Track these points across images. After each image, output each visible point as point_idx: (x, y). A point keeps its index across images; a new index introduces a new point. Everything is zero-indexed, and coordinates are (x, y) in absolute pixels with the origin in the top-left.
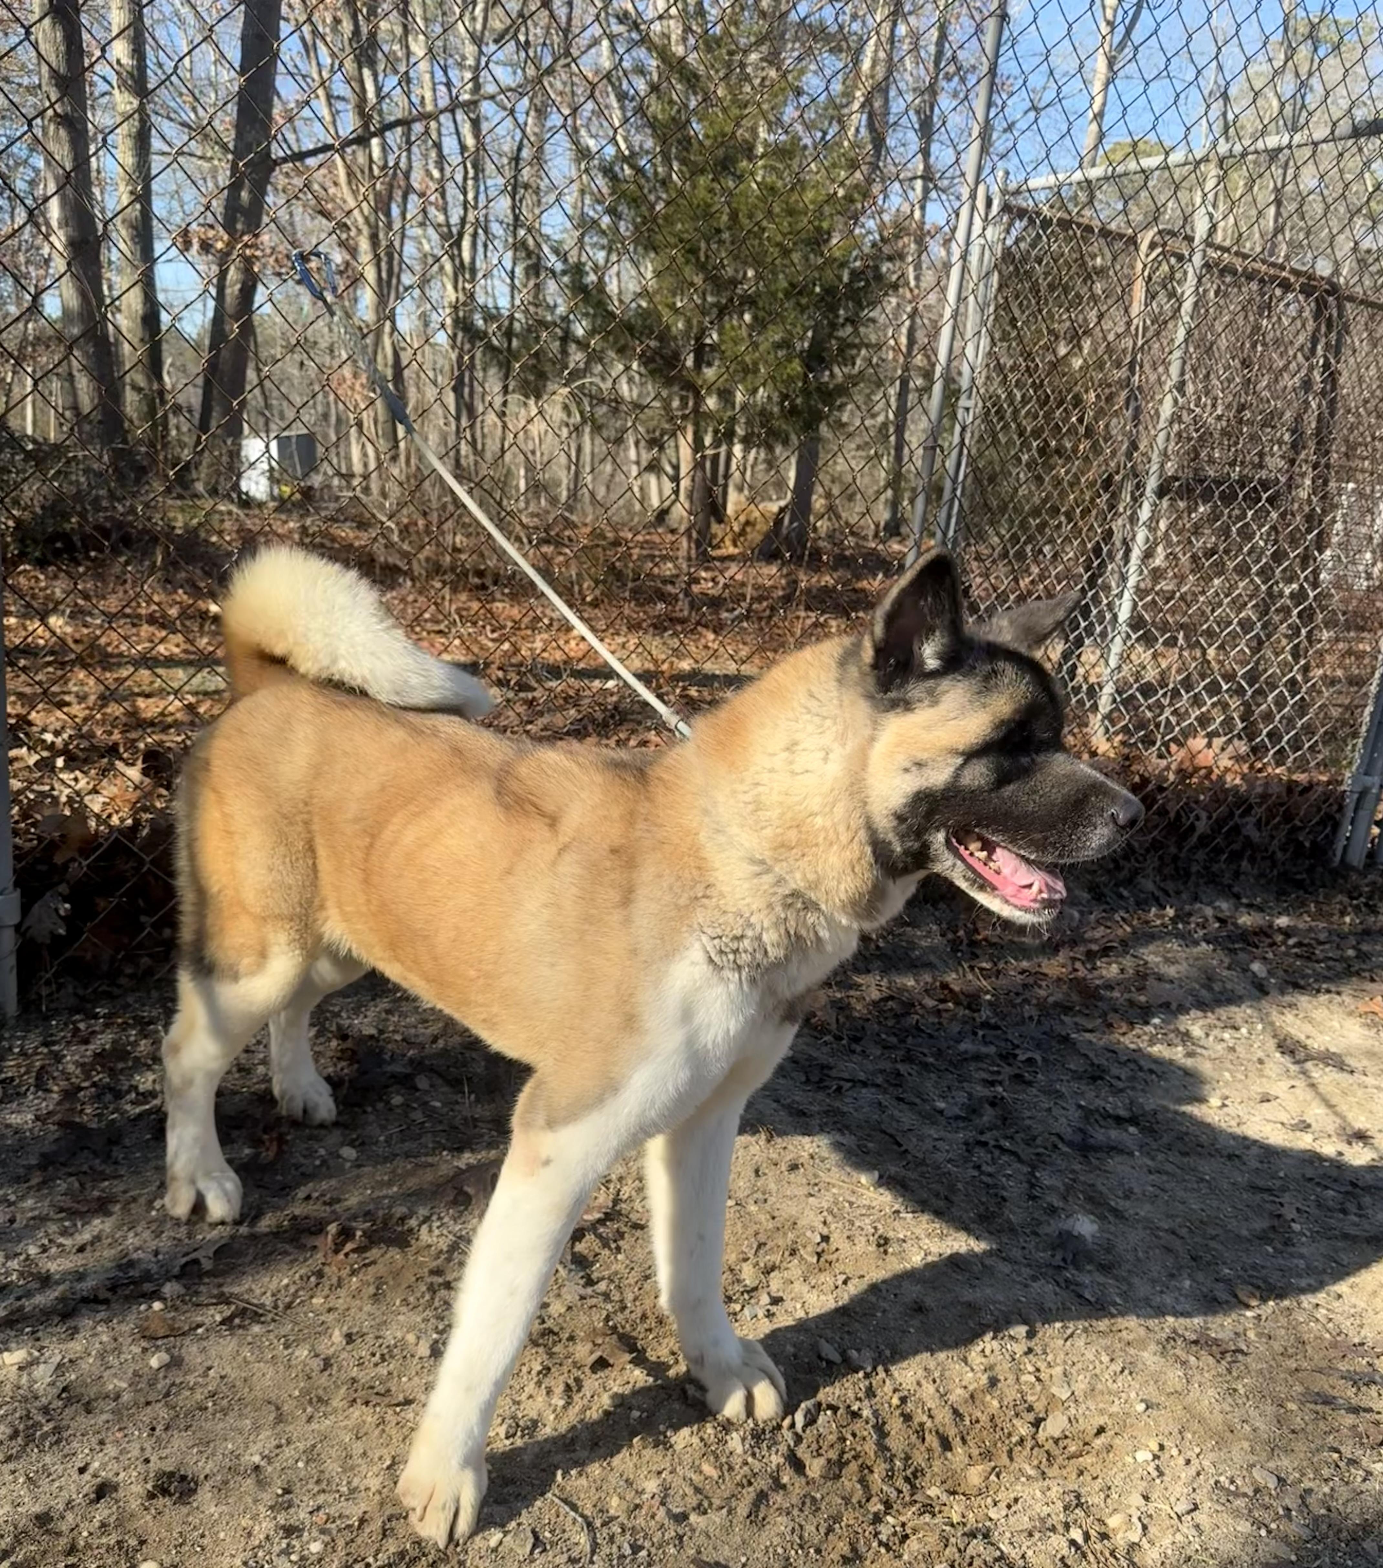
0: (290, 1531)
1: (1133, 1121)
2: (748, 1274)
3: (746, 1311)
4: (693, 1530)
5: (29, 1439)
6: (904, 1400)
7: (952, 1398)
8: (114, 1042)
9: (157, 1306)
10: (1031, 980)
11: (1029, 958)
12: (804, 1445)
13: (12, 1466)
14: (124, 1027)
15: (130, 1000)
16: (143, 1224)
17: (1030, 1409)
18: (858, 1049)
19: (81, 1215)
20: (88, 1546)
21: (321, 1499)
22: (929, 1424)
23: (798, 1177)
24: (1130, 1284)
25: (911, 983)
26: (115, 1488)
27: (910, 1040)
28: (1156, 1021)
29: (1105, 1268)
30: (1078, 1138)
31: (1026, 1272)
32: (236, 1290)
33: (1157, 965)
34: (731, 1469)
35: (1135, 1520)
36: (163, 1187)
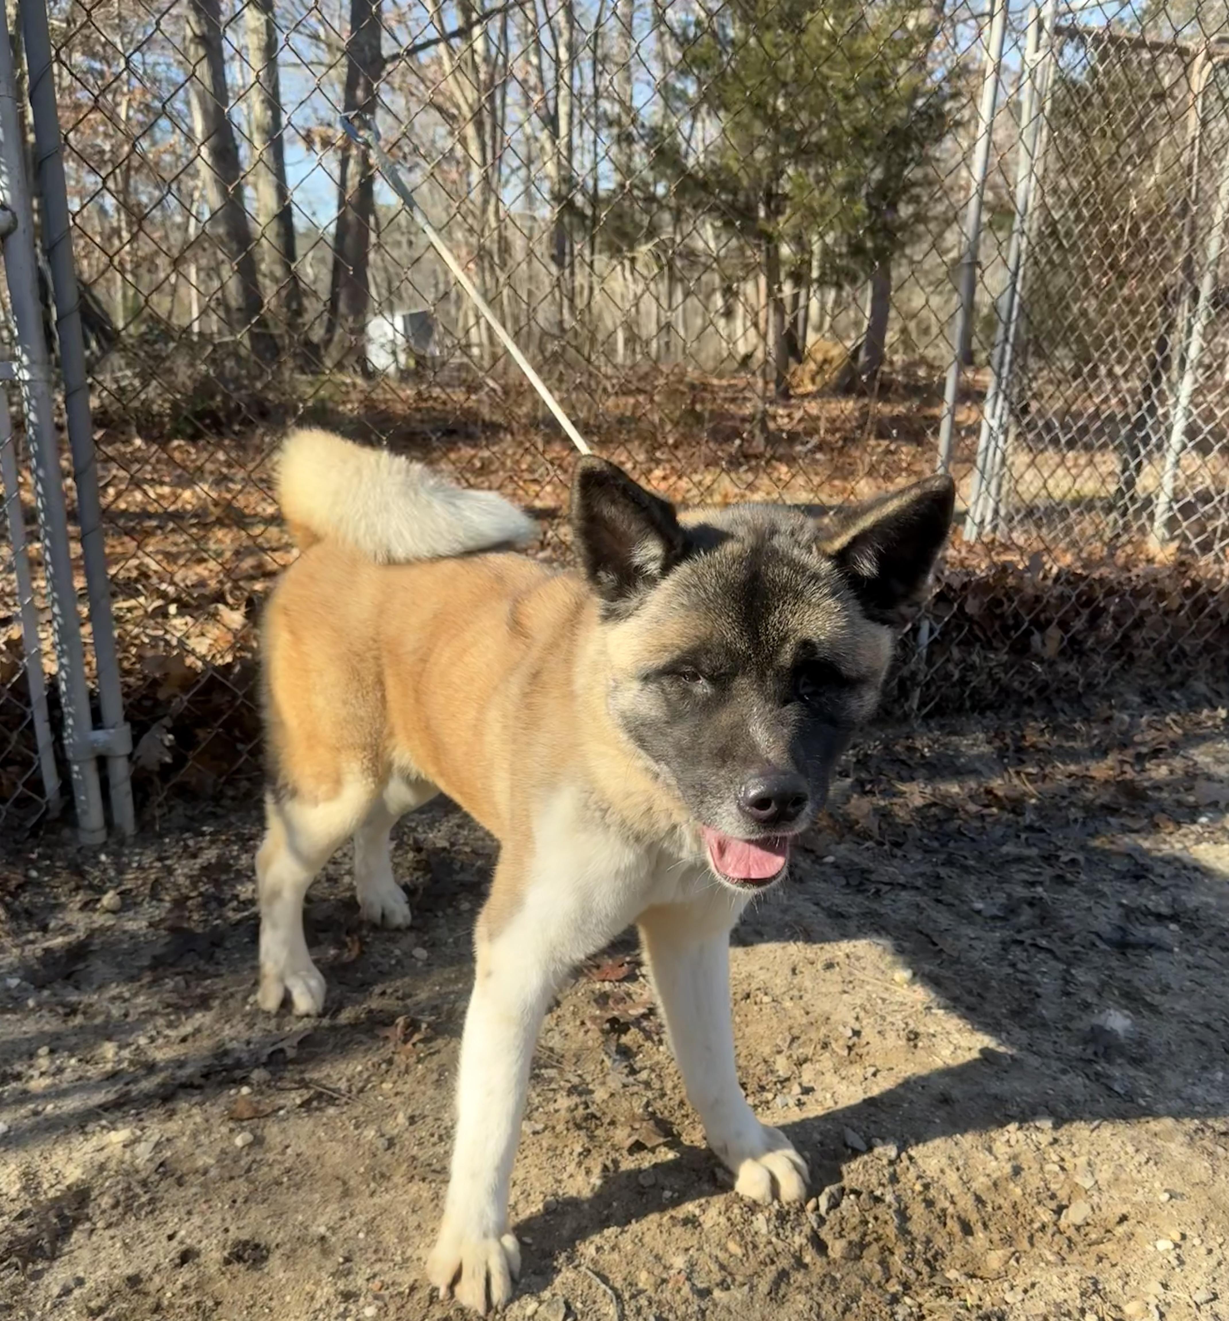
0: (347, 1296)
1: (1174, 918)
2: (782, 1066)
3: (778, 1100)
4: (716, 1305)
5: (128, 1208)
6: (926, 1187)
7: (975, 1185)
8: (219, 857)
9: (245, 1090)
10: (1078, 784)
11: (1077, 762)
12: (827, 1227)
13: (111, 1232)
14: (227, 843)
15: (233, 819)
16: (238, 1017)
17: (1053, 1197)
18: (899, 853)
19: (186, 1010)
20: (171, 1305)
21: (377, 1267)
22: (951, 1210)
23: (834, 975)
24: (1161, 1077)
25: (955, 789)
26: (198, 1254)
27: (952, 844)
28: (1203, 820)
29: (1136, 1062)
30: (1117, 936)
31: (1056, 1065)
32: (316, 1075)
33: (1207, 765)
34: (755, 1247)
35: (1152, 1307)
36: (257, 983)
